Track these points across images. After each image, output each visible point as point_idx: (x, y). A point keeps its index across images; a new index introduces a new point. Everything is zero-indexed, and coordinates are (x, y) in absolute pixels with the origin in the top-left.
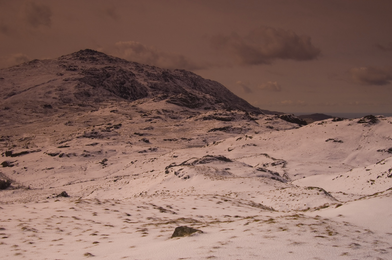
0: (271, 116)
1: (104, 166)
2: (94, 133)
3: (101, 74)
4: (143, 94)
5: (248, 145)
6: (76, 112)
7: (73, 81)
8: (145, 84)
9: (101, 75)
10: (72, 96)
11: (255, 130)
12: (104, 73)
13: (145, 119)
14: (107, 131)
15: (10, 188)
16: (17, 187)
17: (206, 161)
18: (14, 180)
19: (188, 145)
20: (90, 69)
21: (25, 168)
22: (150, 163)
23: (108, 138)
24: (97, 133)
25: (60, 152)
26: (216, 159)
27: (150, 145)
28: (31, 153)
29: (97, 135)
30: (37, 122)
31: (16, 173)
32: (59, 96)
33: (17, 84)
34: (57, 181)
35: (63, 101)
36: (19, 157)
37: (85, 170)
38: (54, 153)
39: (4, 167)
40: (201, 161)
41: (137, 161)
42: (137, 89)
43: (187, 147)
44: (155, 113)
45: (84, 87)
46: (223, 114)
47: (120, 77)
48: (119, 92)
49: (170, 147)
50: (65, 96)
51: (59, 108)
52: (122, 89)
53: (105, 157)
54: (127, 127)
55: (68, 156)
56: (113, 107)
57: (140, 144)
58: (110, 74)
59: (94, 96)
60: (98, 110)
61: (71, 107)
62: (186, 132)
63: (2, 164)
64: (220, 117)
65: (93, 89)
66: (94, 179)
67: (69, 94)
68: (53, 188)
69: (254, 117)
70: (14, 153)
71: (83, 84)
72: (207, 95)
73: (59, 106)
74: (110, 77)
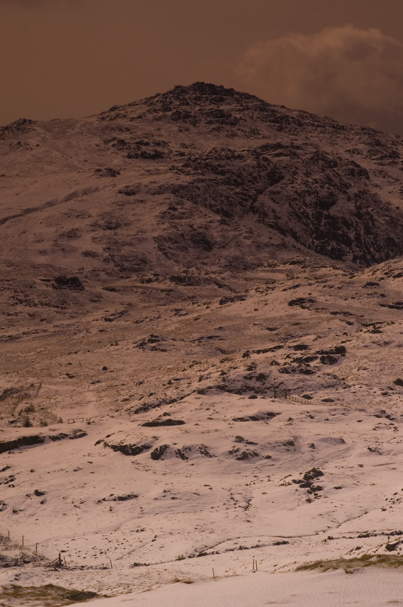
1: (311, 493)
2: (254, 379)
3: (251, 170)
6: (164, 305)
7: (154, 194)
9: (251, 174)
10: (149, 249)
12: (259, 166)
14: (302, 372)
16: (17, 561)
18: (5, 535)
20: (211, 152)
21: (38, 493)
23: (304, 396)
24: (266, 379)
25: (152, 442)
28: (52, 443)
29: (266, 385)
30: (33, 336)
31: (9, 509)
32: (104, 246)
34: (152, 543)
35: (119, 265)
36: (11, 455)
37: (246, 508)
38: (134, 445)
42: (375, 223)
45: (191, 215)
47: (316, 181)
48: (314, 235)
50: (127, 248)
51: (106, 289)
52: (323, 223)
53: (308, 462)
54: (366, 357)
55: (181, 455)
56: (297, 286)
58: (282, 170)
59: (224, 247)
60: (245, 296)
61: (145, 285)
65: (222, 222)
66: (286, 540)
67: (140, 240)
68: (145, 565)
71: (188, 204)
73: (104, 281)
74: (282, 182)
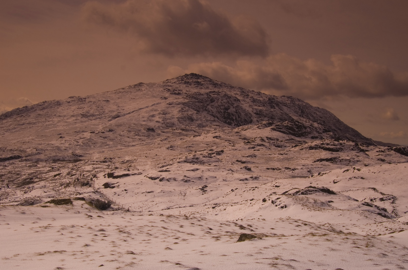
0: (383, 148)
1: (203, 192)
2: (195, 159)
3: (205, 98)
4: (247, 120)
5: (355, 177)
6: (178, 137)
7: (177, 105)
8: (250, 110)
9: (205, 100)
10: (175, 120)
11: (365, 163)
12: (208, 98)
13: (248, 146)
14: (209, 157)
15: (110, 209)
16: (116, 209)
17: (308, 192)
18: (114, 201)
19: (291, 175)
20: (194, 93)
21: (125, 190)
22: (251, 191)
23: (209, 164)
24: (198, 159)
25: (160, 176)
26: (319, 191)
27: (252, 173)
28: (132, 176)
29: (198, 161)
30: (139, 145)
31: (117, 194)
32: (162, 119)
33: (122, 106)
34: (156, 205)
35: (166, 125)
36: (120, 179)
37: (184, 196)
38: (155, 177)
39: (105, 188)
40: (302, 192)
41: (237, 188)
42: (241, 115)
43: (291, 177)
44: (258, 140)
45: (188, 111)
46: (331, 143)
47: (224, 102)
48: (223, 118)
49: (273, 176)
50: (169, 120)
51: (162, 132)
52: (226, 114)
53: (205, 183)
54: (229, 153)
55: (168, 180)
56: (216, 132)
57: (242, 171)
58: (215, 99)
59: (197, 121)
60: (201, 135)
61: (173, 131)
62: (290, 161)
63: (103, 185)
64: (327, 147)
65: (197, 113)
66: (193, 205)
67: (174, 118)
68: (152, 211)
69: (364, 148)
70: (116, 174)
71: (187, 108)
72: (314, 123)
73: (161, 130)
74: (214, 102)
